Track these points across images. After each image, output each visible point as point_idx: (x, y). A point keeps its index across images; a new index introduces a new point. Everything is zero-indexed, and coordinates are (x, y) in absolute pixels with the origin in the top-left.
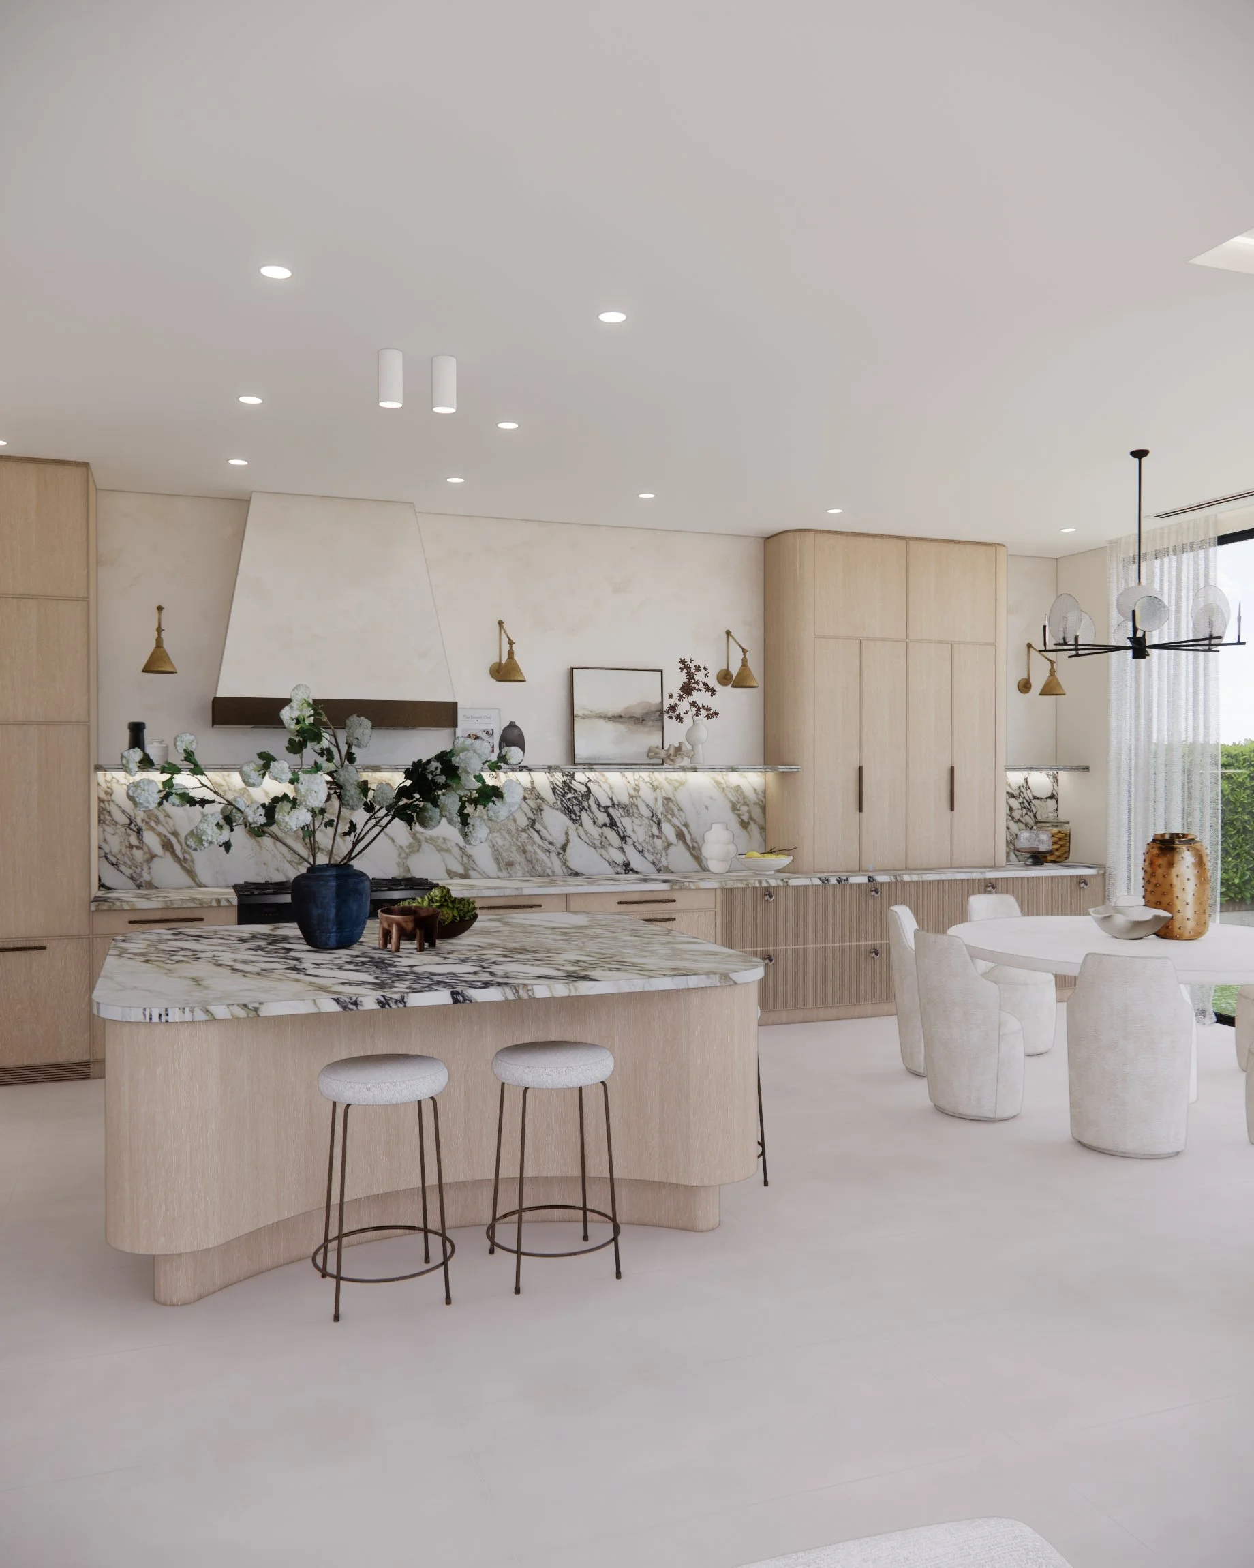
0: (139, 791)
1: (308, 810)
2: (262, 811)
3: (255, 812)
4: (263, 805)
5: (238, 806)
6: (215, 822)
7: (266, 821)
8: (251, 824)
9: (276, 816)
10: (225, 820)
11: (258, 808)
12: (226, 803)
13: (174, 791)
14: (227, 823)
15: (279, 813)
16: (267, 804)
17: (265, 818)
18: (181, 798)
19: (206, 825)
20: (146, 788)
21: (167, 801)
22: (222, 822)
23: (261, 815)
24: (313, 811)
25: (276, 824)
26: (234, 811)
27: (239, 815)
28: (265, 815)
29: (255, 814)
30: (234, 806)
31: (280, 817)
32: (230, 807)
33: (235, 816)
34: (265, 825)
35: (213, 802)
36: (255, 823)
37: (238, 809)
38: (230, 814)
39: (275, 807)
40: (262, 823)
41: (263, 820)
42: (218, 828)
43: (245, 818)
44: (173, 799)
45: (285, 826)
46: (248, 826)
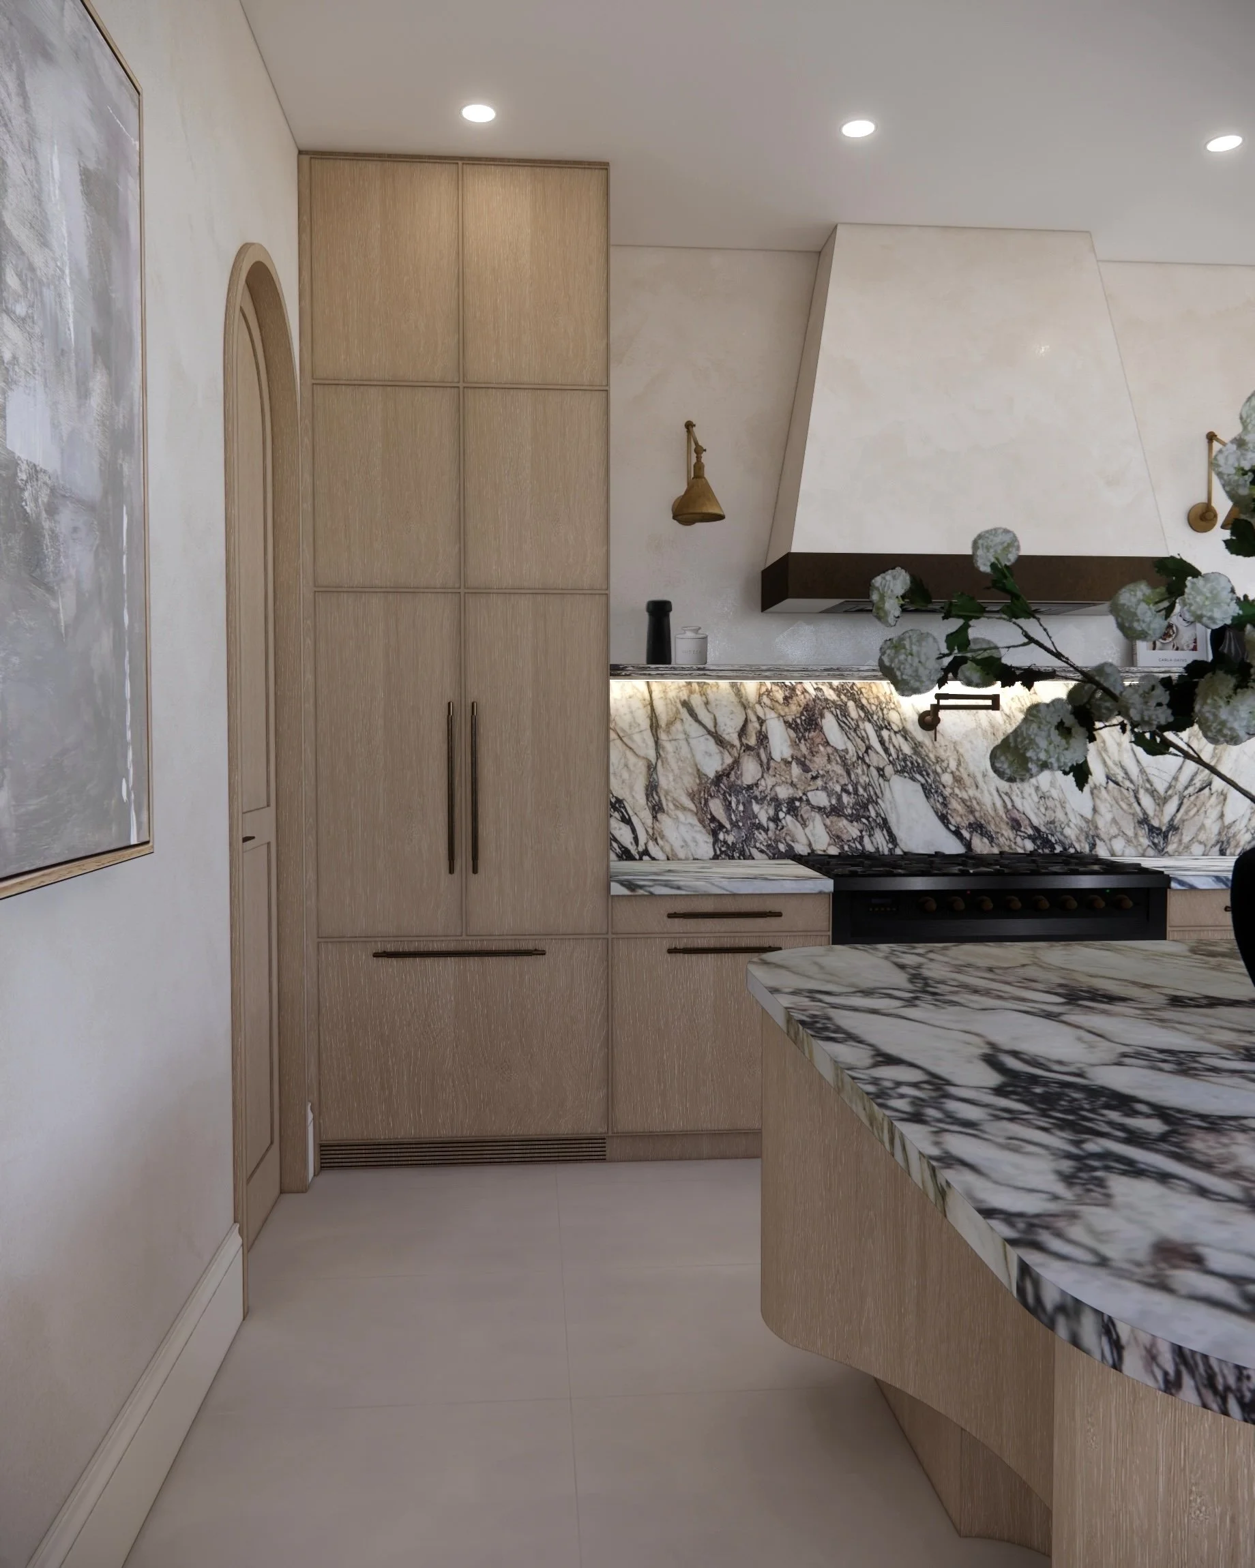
2: (1162, 695)
4: (1166, 683)
5: (1105, 685)
6: (1056, 721)
7: (1171, 719)
9: (1197, 708)
10: (1076, 717)
11: (1153, 688)
14: (1082, 725)
15: (1205, 703)
16: (1175, 676)
17: (1169, 711)
19: (1034, 726)
22: (1070, 720)
23: (1159, 705)
25: (1196, 727)
26: (1099, 694)
27: (1108, 704)
28: (1169, 705)
29: (1146, 703)
31: (1206, 708)
32: (1087, 686)
33: (1099, 707)
38: (1088, 702)
39: (1196, 684)
40: (1163, 722)
42: (1061, 734)
45: (1220, 731)
46: (1129, 727)
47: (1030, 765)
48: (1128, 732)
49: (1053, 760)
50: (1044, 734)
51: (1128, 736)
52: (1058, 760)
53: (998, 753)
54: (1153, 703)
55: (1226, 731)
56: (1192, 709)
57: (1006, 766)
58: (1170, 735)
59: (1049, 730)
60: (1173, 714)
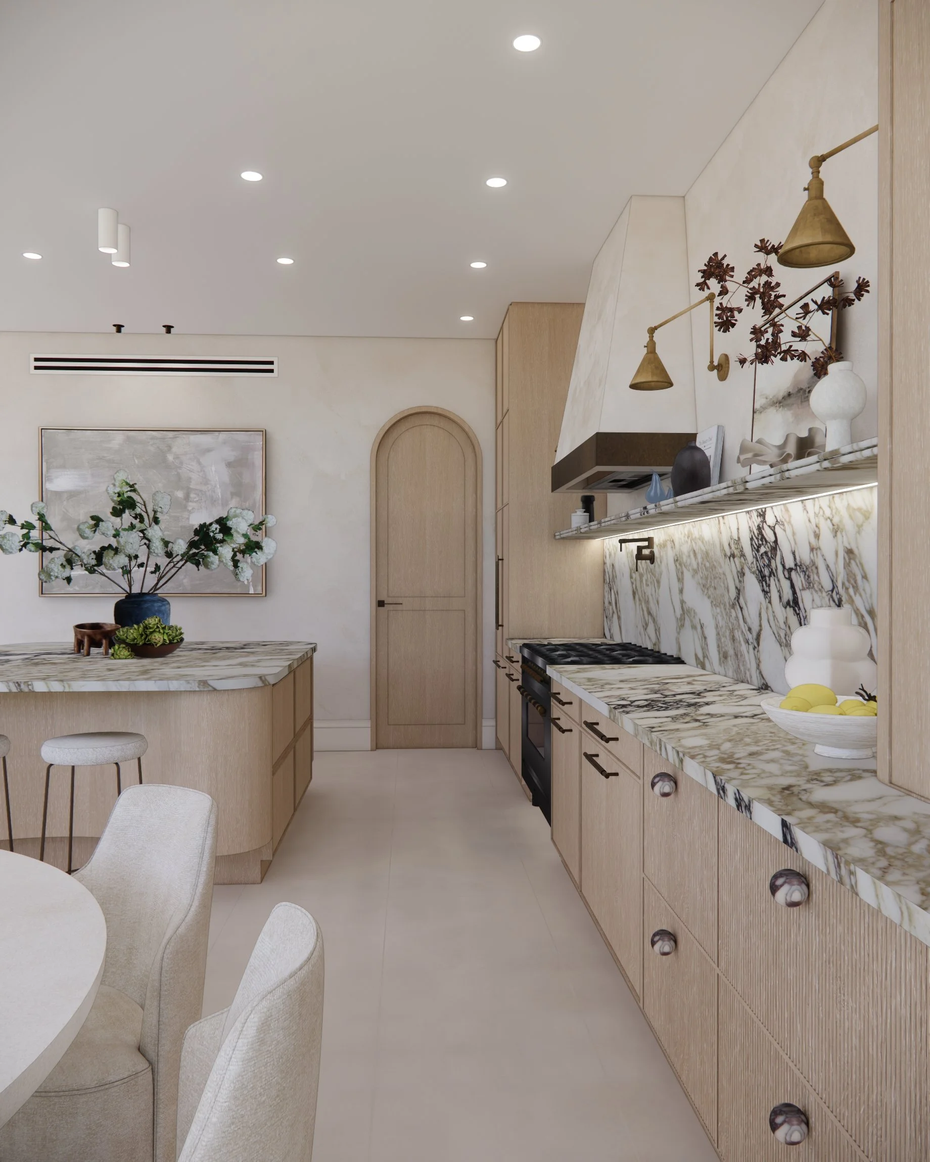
0: (5, 541)
1: (126, 556)
2: (93, 556)
3: (88, 556)
4: (94, 552)
5: (76, 552)
6: (60, 563)
7: (96, 563)
8: (85, 565)
10: (67, 562)
11: (91, 554)
12: (68, 550)
13: (30, 541)
14: (69, 564)
15: (106, 557)
16: (97, 551)
17: (95, 561)
18: (36, 546)
19: (53, 565)
20: (10, 538)
21: (25, 548)
22: (65, 563)
23: (93, 559)
24: (130, 557)
25: (103, 566)
26: (74, 555)
27: (77, 558)
28: (95, 559)
30: (73, 552)
31: (106, 560)
32: (70, 553)
33: (74, 559)
34: (96, 565)
35: (58, 549)
36: (88, 564)
37: (77, 555)
38: (71, 557)
39: (103, 553)
40: (94, 564)
41: (94, 562)
42: (62, 567)
43: (82, 561)
44: (30, 546)
45: (110, 567)
46: (83, 565)
47: (52, 577)
48: (83, 567)
49: (59, 576)
50: (56, 567)
51: (84, 568)
52: (61, 576)
53: (41, 573)
54: (91, 558)
55: (112, 567)
56: (102, 560)
57: (44, 577)
58: (96, 568)
59: (58, 566)
60: (97, 561)
